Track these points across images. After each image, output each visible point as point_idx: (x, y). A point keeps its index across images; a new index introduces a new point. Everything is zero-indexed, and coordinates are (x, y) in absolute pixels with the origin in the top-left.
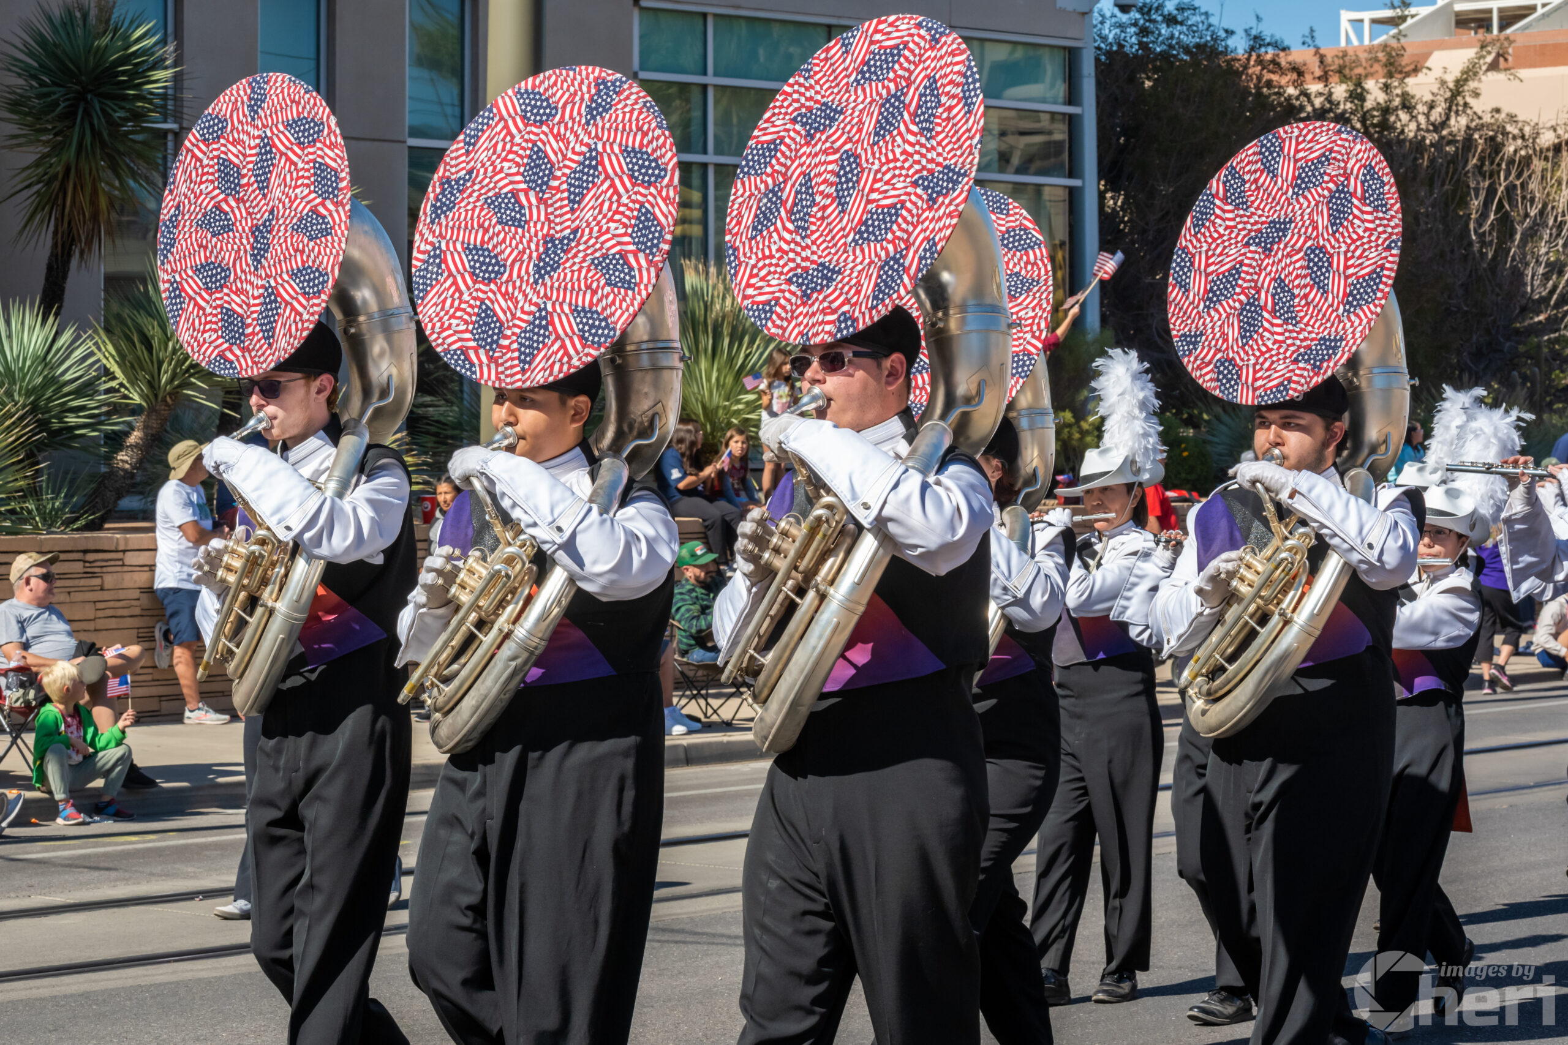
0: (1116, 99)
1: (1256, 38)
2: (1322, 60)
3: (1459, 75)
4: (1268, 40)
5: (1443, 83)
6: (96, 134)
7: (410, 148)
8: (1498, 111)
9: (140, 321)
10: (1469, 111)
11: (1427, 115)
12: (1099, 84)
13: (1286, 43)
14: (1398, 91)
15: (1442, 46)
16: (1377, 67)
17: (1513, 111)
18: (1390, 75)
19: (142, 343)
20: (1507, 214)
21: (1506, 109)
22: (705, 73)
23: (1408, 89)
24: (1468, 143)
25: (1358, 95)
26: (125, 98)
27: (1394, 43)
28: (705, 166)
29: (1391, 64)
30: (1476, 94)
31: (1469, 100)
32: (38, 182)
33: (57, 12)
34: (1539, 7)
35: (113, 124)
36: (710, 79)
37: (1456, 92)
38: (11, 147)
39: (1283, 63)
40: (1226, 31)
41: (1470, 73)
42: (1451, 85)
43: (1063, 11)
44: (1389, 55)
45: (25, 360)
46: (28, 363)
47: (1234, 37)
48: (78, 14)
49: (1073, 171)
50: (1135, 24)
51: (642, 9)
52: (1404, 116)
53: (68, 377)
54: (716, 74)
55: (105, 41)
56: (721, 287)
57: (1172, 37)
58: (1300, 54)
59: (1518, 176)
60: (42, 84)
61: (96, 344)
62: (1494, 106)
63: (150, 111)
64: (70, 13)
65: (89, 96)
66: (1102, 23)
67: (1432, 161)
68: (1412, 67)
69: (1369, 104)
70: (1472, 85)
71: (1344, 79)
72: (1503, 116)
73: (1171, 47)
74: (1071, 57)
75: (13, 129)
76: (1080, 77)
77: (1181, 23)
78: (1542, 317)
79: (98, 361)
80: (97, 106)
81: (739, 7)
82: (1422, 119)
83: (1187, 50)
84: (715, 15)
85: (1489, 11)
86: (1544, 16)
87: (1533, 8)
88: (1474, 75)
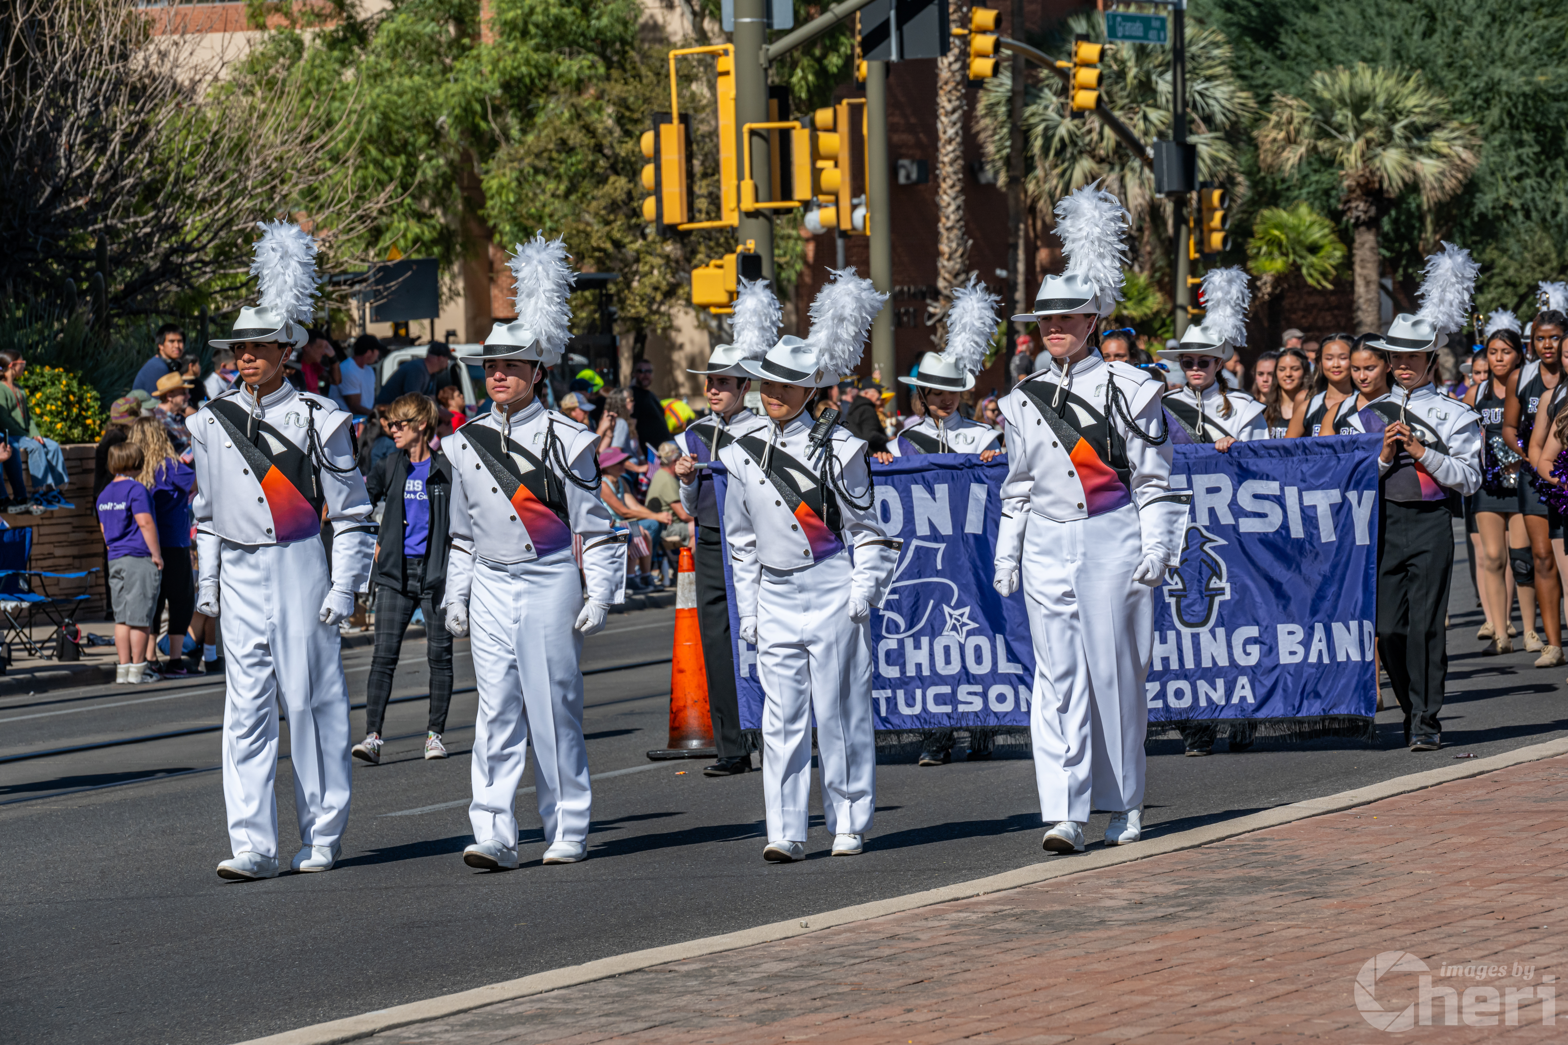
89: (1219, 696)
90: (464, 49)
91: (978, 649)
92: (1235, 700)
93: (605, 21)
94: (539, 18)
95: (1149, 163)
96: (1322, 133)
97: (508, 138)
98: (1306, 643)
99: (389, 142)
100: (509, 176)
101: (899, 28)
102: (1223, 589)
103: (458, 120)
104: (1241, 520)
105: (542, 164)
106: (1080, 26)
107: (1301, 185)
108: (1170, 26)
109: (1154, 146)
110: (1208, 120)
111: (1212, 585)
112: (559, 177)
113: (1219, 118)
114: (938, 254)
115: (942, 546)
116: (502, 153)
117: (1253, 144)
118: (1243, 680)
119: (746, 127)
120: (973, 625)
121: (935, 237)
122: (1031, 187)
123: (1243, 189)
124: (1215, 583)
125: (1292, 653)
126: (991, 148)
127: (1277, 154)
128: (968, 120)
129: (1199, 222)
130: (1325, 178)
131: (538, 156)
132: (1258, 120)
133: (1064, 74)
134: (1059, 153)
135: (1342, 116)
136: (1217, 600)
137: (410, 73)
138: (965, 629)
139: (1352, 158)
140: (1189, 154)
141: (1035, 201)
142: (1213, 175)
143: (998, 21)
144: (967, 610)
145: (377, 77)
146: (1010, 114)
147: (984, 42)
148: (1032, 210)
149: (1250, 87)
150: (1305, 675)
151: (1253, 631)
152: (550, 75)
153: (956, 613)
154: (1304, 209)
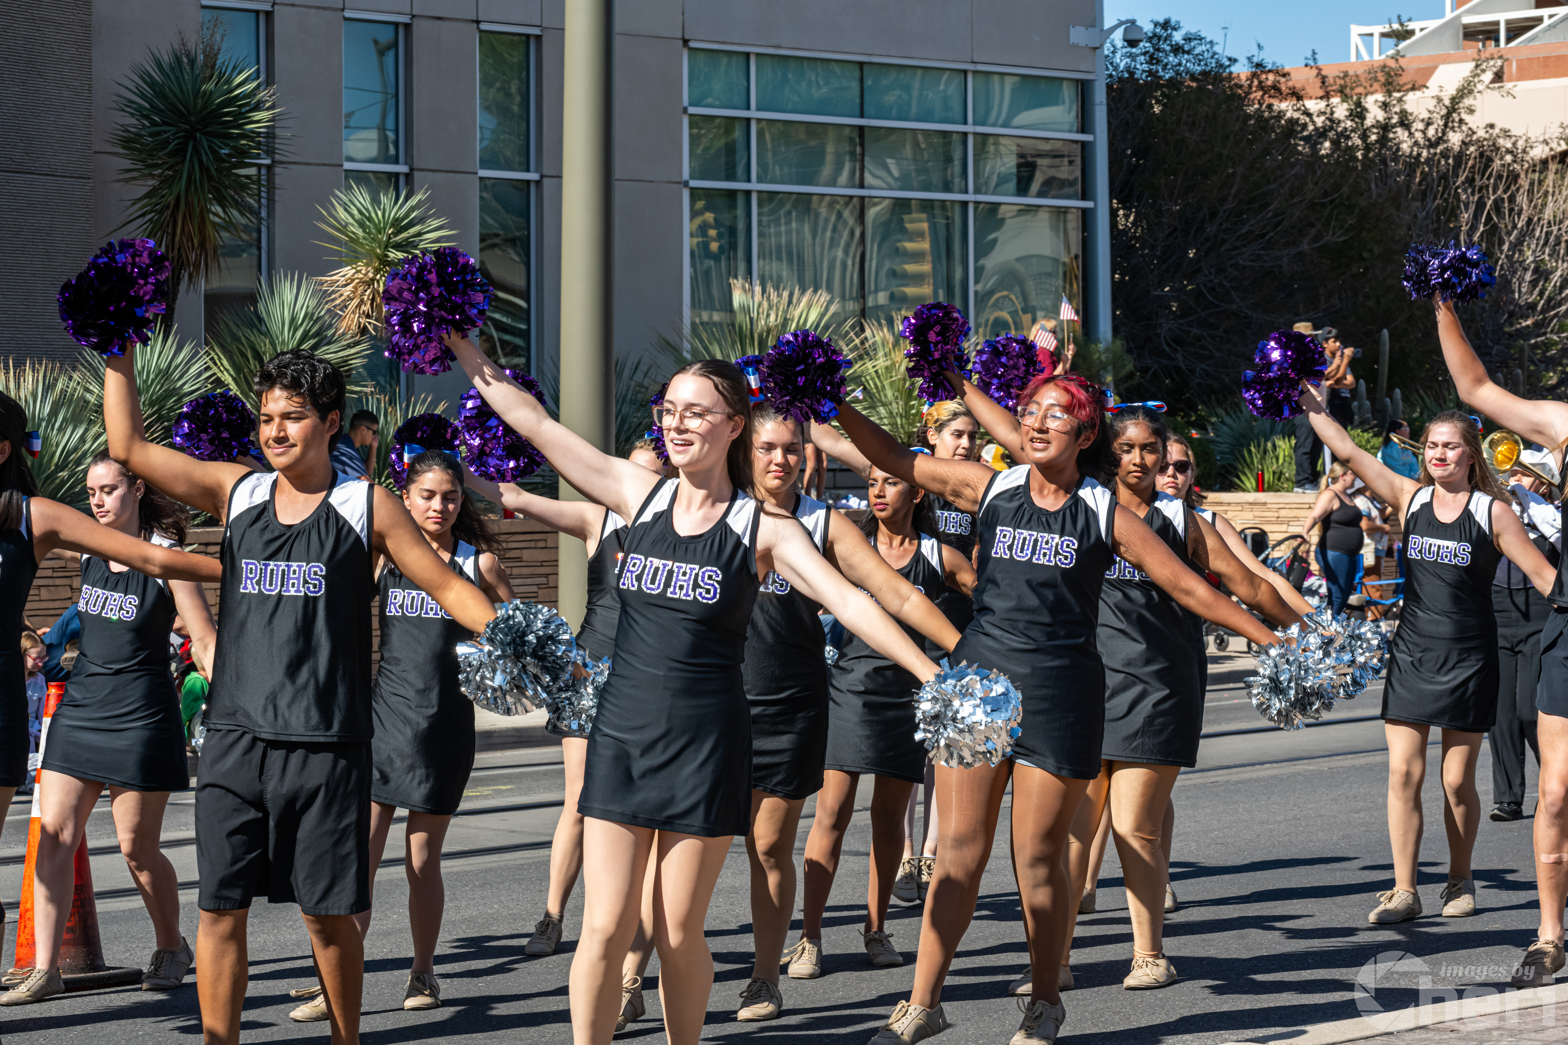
0: (1127, 123)
1: (1259, 65)
2: (1324, 80)
3: (1454, 93)
4: (1269, 67)
5: (1440, 100)
6: (204, 169)
7: (481, 179)
8: (1492, 126)
9: (253, 338)
10: (1464, 128)
11: (1424, 132)
12: (1110, 111)
13: (1287, 68)
14: (1397, 109)
15: (1447, 59)
16: (1376, 86)
17: (1507, 127)
18: (1389, 93)
19: (255, 358)
20: (1495, 227)
21: (1499, 125)
22: (748, 108)
23: (1406, 107)
24: (1460, 158)
25: (1358, 113)
26: (230, 136)
27: (1392, 64)
28: (748, 193)
29: (1390, 83)
30: (1471, 111)
31: (1464, 116)
32: (151, 212)
33: (166, 58)
34: (1546, 19)
35: (219, 159)
36: (753, 114)
37: (1452, 109)
38: (126, 181)
39: (1283, 88)
40: (1230, 59)
41: (1465, 90)
42: (1447, 102)
43: (1076, 46)
44: (1388, 74)
45: (148, 373)
46: (152, 376)
47: (1237, 65)
48: (185, 60)
49: (1086, 194)
50: (1145, 54)
51: (691, 49)
52: (1401, 134)
53: (187, 389)
54: (758, 109)
55: (210, 86)
56: (765, 304)
57: (1180, 64)
58: (1301, 77)
59: (1505, 192)
60: (154, 124)
61: (212, 359)
62: (1488, 122)
63: (251, 148)
64: (178, 59)
65: (198, 135)
66: (1114, 52)
67: (1425, 176)
68: (1410, 86)
69: (1369, 122)
70: (1467, 102)
71: (1345, 98)
72: (1497, 131)
73: (1178, 73)
74: (1084, 88)
75: (127, 164)
76: (1093, 105)
77: (1188, 52)
78: (1529, 322)
79: (214, 374)
80: (205, 143)
81: (779, 47)
82: (1419, 136)
83: (1193, 77)
84: (758, 55)
85: (1497, 23)
86: (1551, 27)
87: (1540, 20)
88: (1471, 92)
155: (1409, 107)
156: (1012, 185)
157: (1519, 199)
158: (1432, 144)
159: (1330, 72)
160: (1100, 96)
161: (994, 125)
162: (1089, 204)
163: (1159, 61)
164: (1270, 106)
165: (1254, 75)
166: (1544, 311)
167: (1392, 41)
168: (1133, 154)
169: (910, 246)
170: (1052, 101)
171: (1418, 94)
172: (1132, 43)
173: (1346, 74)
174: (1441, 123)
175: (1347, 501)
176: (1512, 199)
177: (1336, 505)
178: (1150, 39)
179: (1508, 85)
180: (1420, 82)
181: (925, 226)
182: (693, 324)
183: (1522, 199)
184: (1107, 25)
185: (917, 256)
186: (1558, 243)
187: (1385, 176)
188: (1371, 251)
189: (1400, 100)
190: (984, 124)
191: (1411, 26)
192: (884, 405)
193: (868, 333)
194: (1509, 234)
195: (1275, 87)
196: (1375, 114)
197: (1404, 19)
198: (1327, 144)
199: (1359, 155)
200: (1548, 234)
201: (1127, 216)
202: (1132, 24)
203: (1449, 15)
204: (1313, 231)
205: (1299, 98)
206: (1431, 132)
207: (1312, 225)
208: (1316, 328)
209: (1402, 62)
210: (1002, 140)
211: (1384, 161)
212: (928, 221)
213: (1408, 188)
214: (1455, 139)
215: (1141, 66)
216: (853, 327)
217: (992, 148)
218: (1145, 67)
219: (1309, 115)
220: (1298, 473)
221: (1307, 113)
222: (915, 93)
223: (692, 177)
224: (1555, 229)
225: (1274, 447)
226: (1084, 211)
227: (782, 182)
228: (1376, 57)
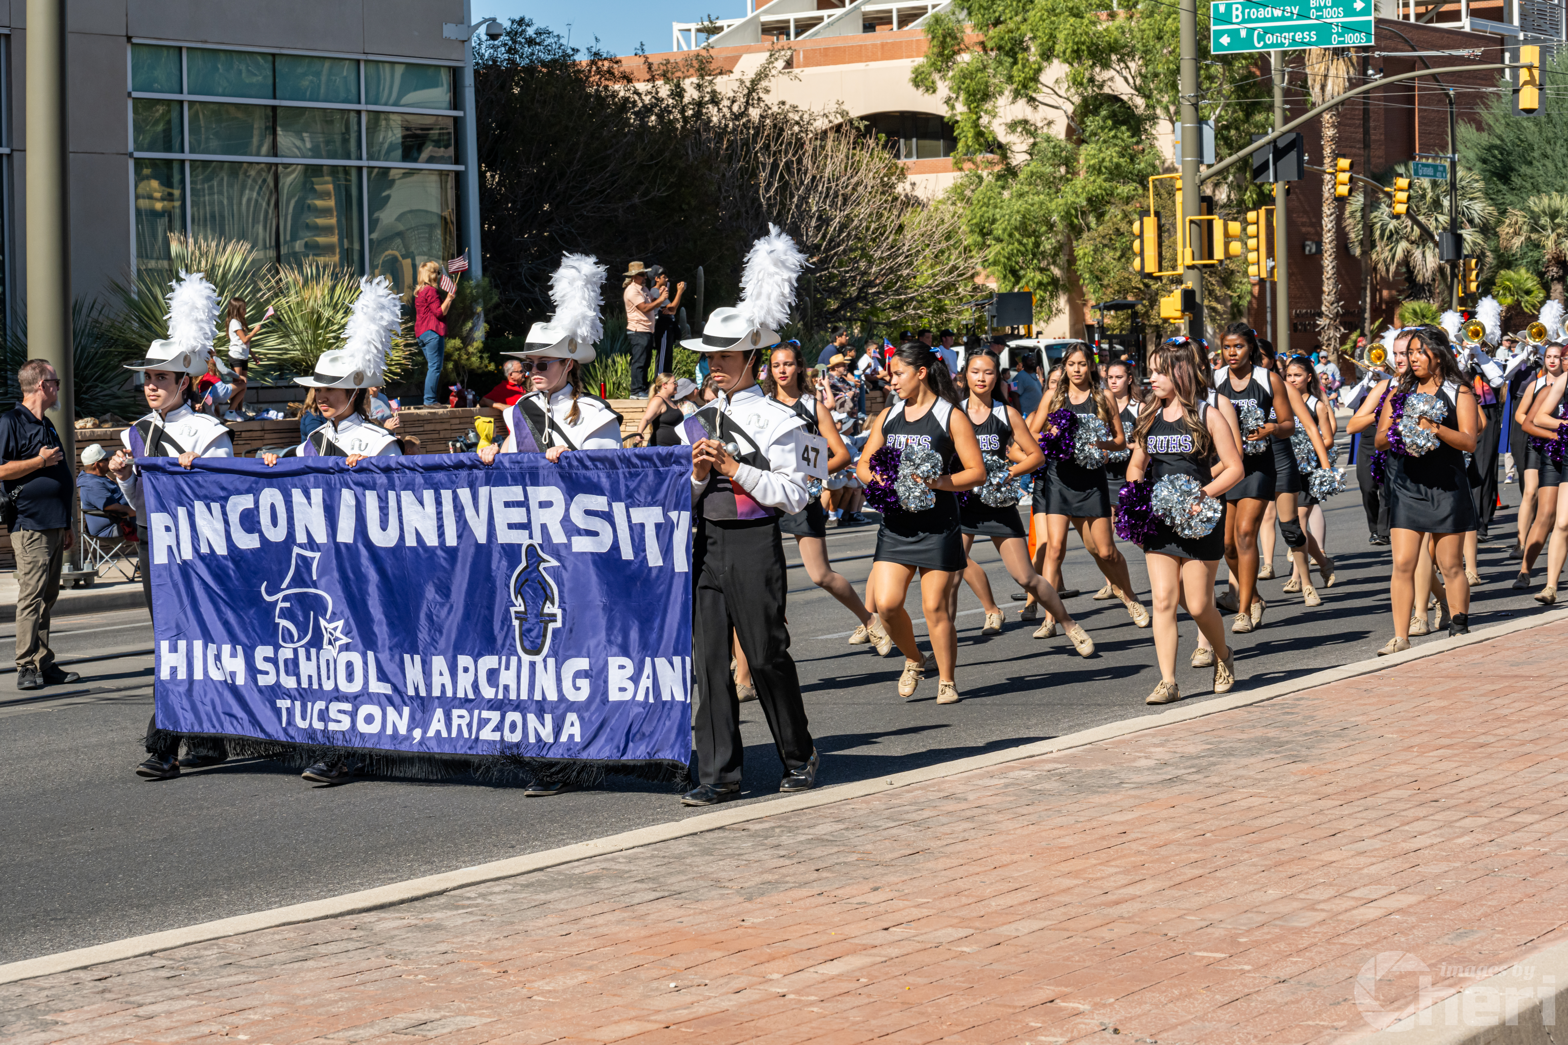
0: (492, 101)
1: (596, 54)
2: (650, 66)
3: (754, 76)
4: (605, 55)
5: (742, 82)
8: (783, 103)
10: (762, 104)
11: (730, 108)
12: (477, 91)
13: (619, 57)
14: (709, 89)
15: (749, 50)
16: (692, 71)
17: (795, 104)
18: (702, 77)
20: (787, 184)
21: (789, 102)
22: (181, 92)
23: (716, 88)
24: (759, 129)
25: (678, 93)
27: (704, 53)
28: (182, 162)
29: (703, 69)
30: (767, 91)
31: (761, 95)
34: (825, 18)
36: (186, 97)
37: (752, 90)
39: (617, 73)
40: (573, 49)
41: (762, 75)
42: (748, 84)
43: (448, 39)
47: (579, 54)
49: (458, 159)
50: (505, 45)
51: (133, 44)
52: (712, 110)
54: (189, 93)
56: (198, 253)
57: (532, 54)
58: (630, 63)
59: (794, 155)
62: (781, 100)
66: (479, 44)
67: (731, 143)
68: (719, 71)
69: (686, 100)
70: (764, 84)
71: (667, 80)
72: (787, 107)
73: (531, 61)
74: (456, 73)
76: (463, 87)
77: (540, 44)
78: (816, 259)
81: (207, 42)
82: (726, 111)
83: (544, 64)
84: (188, 48)
85: (788, 21)
86: (829, 25)
87: (821, 19)
88: (766, 76)
89: (547, 734)
90: (1068, 180)
91: (349, 665)
92: (564, 738)
93: (1143, 165)
94: (1107, 164)
95: (1437, 245)
96: (1533, 230)
97: (1089, 229)
98: (635, 679)
99: (1026, 230)
100: (1089, 248)
101: (1275, 164)
102: (554, 615)
103: (1062, 218)
104: (574, 539)
105: (1106, 242)
106: (1401, 169)
107: (1523, 257)
108: (1448, 169)
109: (1440, 235)
110: (1471, 221)
111: (546, 611)
112: (1115, 249)
113: (1477, 220)
114: (1322, 292)
115: (317, 555)
116: (1085, 235)
117: (1496, 235)
118: (572, 717)
119: (1188, 219)
120: (345, 640)
121: (1321, 283)
122: (1374, 256)
123: (1490, 258)
124: (549, 609)
125: (622, 690)
126: (1352, 235)
127: (1509, 241)
128: (1339, 219)
129: (1464, 276)
130: (1536, 254)
131: (1104, 237)
132: (1499, 222)
133: (1389, 195)
134: (1389, 238)
135: (1544, 220)
136: (551, 626)
137: (1038, 193)
138: (338, 643)
139: (1550, 244)
140: (1459, 240)
141: (1377, 263)
142: (1473, 251)
143: (1352, 165)
144: (340, 624)
145: (1021, 195)
146: (1363, 217)
147: (1344, 177)
148: (1375, 269)
149: (1496, 205)
150: (631, 715)
151: (583, 663)
152: (1112, 195)
153: (331, 626)
154: (1523, 271)
155: (718, 88)
156: (399, 152)
157: (805, 161)
158: (737, 117)
159: (655, 60)
160: (469, 80)
161: (386, 104)
162: (461, 168)
163: (516, 52)
164: (606, 88)
165: (593, 62)
166: (827, 250)
167: (703, 35)
168: (498, 127)
169: (319, 203)
170: (435, 84)
171: (725, 77)
172: (493, 37)
173: (668, 62)
174: (743, 100)
175: (672, 405)
176: (800, 161)
177: (664, 409)
178: (508, 34)
179: (796, 71)
180: (727, 68)
181: (330, 187)
182: (139, 270)
183: (807, 162)
184: (474, 22)
185: (326, 212)
186: (836, 195)
187: (699, 143)
188: (689, 204)
189: (711, 82)
190: (375, 104)
191: (719, 23)
192: (296, 334)
193: (282, 275)
194: (798, 189)
195: (610, 72)
196: (691, 93)
197: (713, 17)
198: (653, 118)
199: (678, 126)
200: (829, 189)
201: (493, 176)
202: (492, 22)
203: (750, 15)
204: (643, 187)
205: (629, 81)
206: (735, 108)
207: (641, 183)
208: (646, 267)
209: (712, 52)
210: (392, 116)
211: (698, 131)
212: (334, 183)
213: (718, 153)
214: (755, 113)
215: (502, 55)
216: (269, 270)
217: (383, 123)
218: (506, 56)
219: (639, 94)
220: (633, 383)
221: (636, 92)
222: (324, 78)
223: (137, 149)
224: (833, 184)
225: (614, 362)
226: (458, 174)
227: (214, 153)
228: (693, 48)
